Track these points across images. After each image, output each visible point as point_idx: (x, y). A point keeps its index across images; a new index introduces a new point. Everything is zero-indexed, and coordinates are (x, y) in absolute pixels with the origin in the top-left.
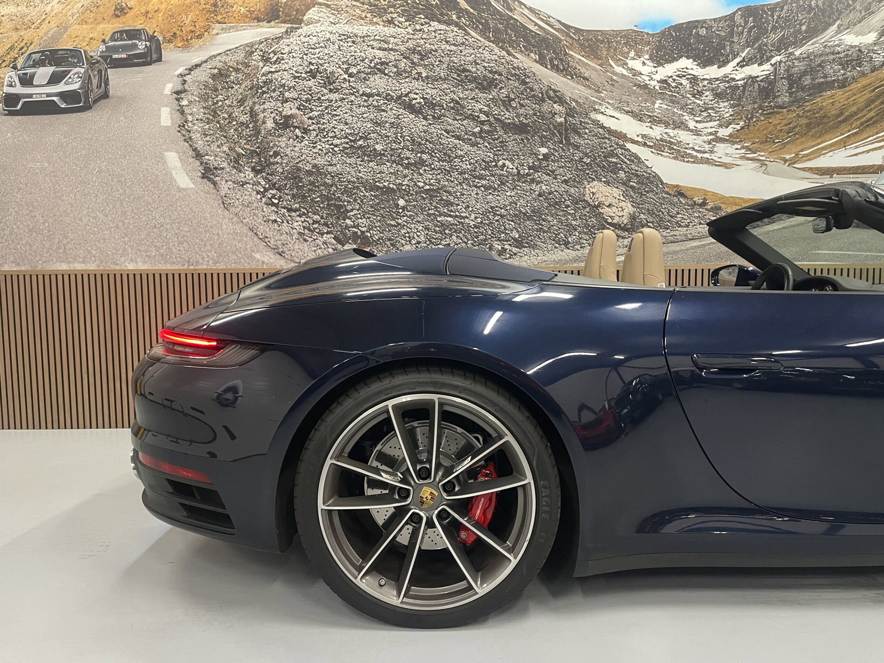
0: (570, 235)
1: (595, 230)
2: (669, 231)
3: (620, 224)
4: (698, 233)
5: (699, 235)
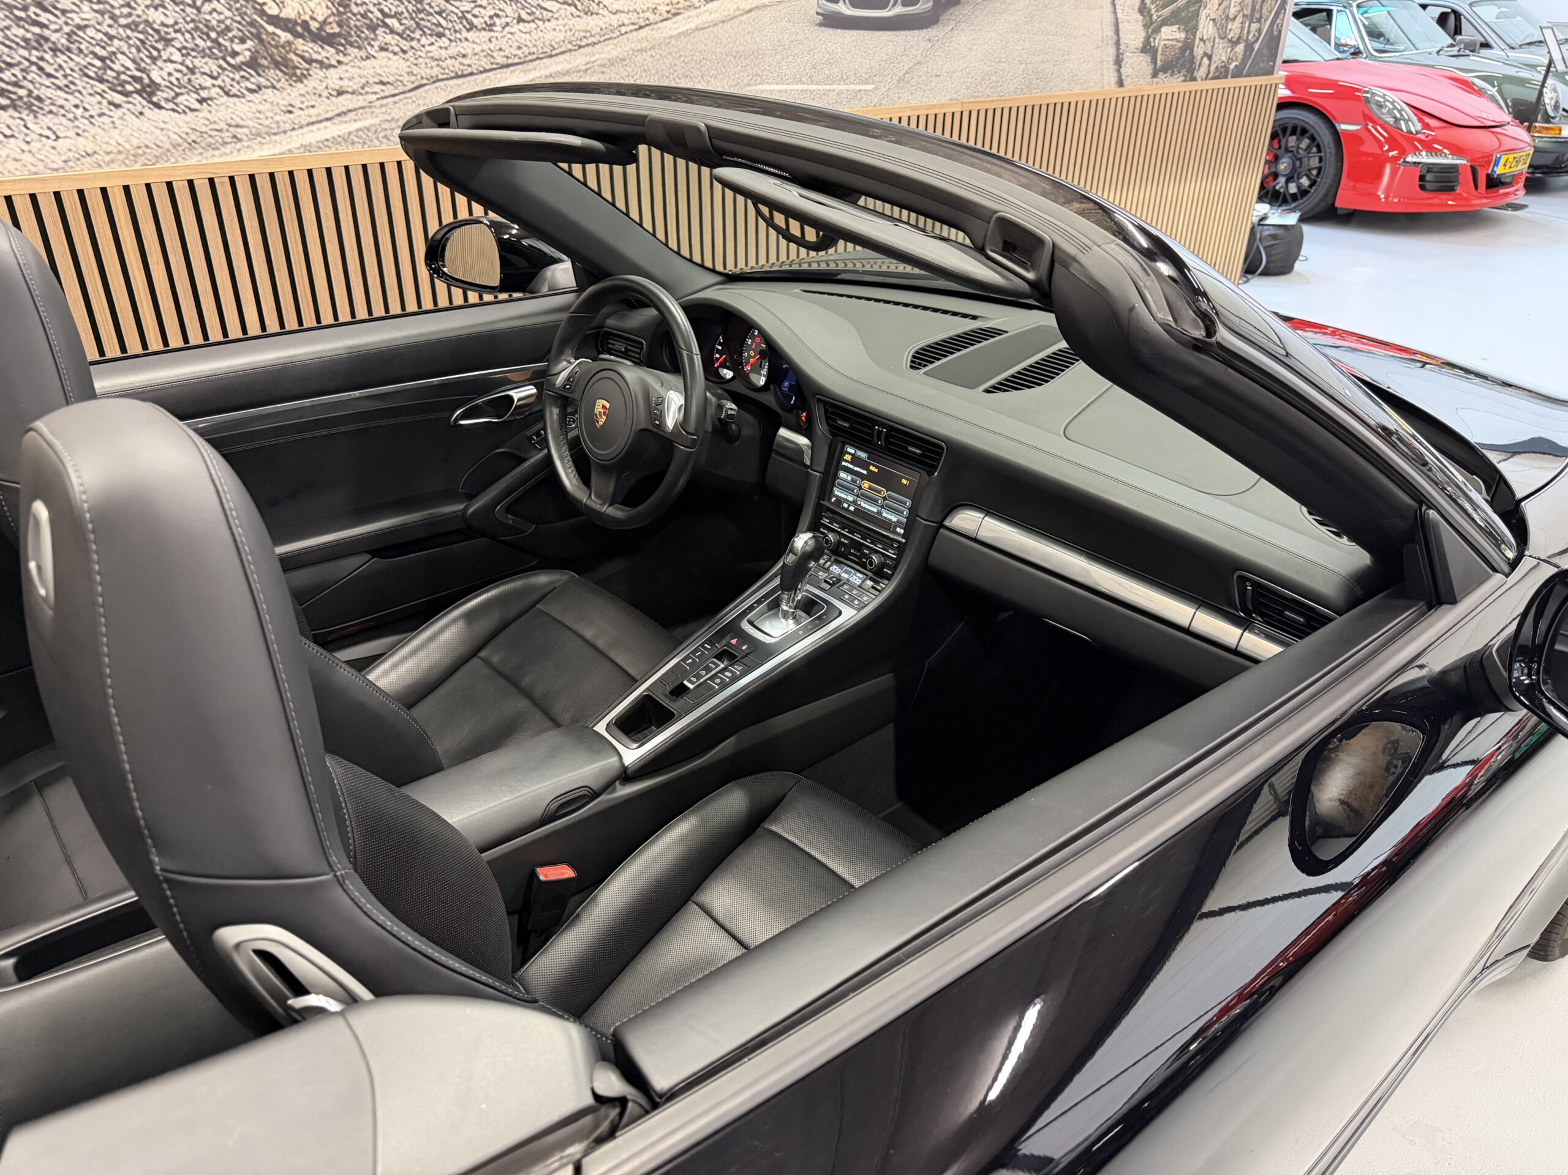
0: (154, 60)
1: (232, 40)
2: (444, 42)
3: (305, 25)
4: (519, 48)
5: (519, 52)
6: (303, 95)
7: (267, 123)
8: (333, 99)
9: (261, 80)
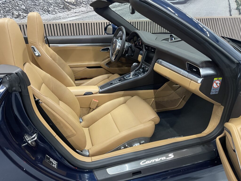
3: (71, 3)
6: (70, 13)
7: (65, 17)
8: (75, 14)
9: (64, 11)
